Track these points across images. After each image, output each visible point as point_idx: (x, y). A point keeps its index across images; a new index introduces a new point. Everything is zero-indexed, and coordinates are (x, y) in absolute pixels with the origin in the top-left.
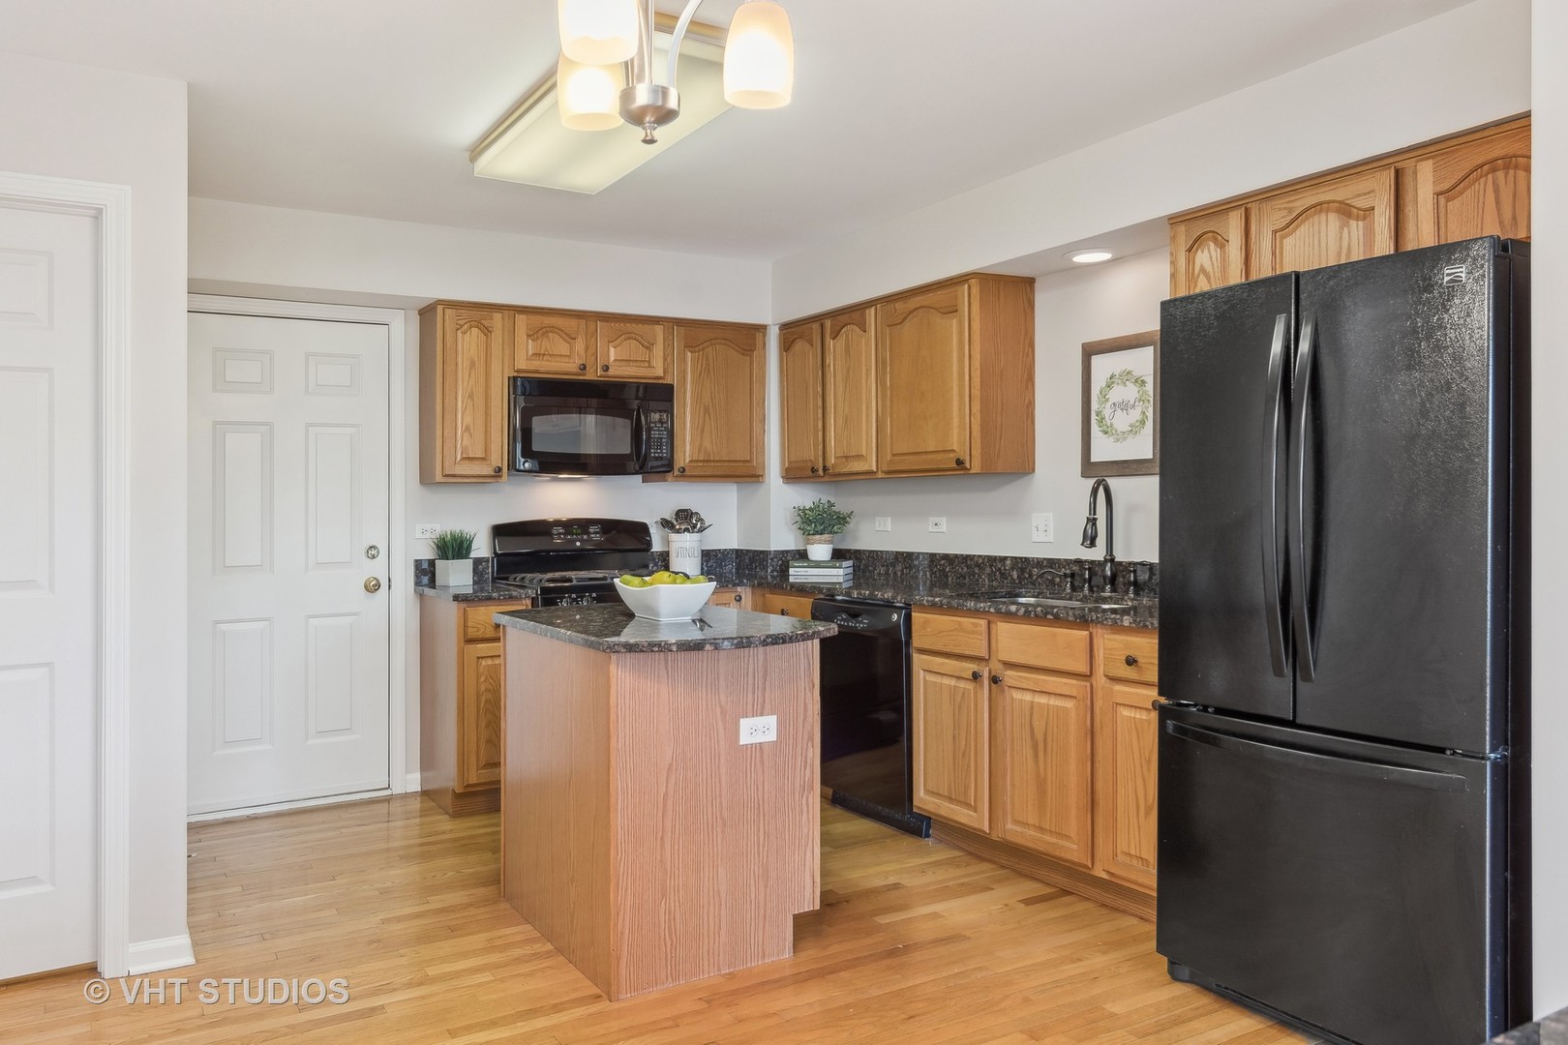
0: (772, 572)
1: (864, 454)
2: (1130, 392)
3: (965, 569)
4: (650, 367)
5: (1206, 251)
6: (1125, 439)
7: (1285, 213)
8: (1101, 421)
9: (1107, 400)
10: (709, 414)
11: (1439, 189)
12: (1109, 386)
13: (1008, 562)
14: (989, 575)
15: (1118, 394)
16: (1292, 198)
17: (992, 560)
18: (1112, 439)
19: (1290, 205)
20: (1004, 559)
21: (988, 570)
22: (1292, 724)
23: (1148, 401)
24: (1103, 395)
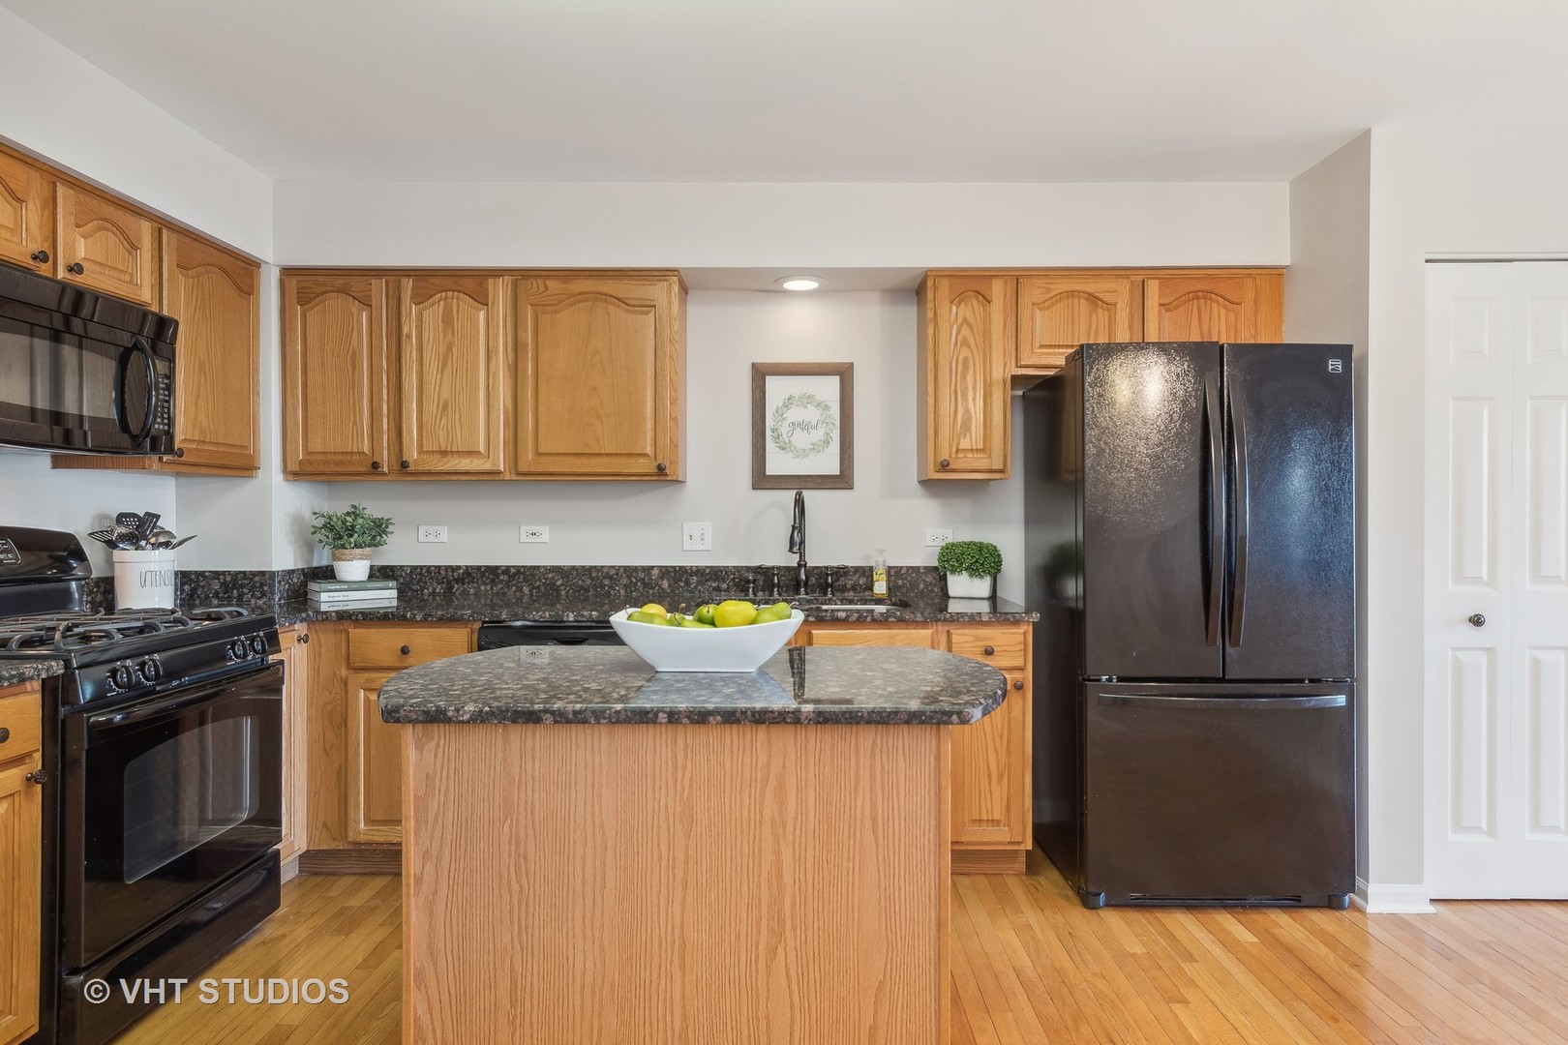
0: (280, 600)
1: (482, 449)
2: (812, 414)
3: (589, 582)
4: (131, 282)
5: (969, 305)
6: (807, 456)
7: (1044, 291)
8: (777, 438)
9: (785, 419)
10: (205, 373)
11: (1162, 302)
12: (786, 406)
13: (655, 572)
14: (625, 586)
15: (795, 414)
16: (1050, 281)
17: (630, 571)
18: (790, 455)
19: (1050, 286)
20: (648, 569)
21: (625, 581)
22: (1223, 680)
23: (833, 424)
24: (780, 414)
